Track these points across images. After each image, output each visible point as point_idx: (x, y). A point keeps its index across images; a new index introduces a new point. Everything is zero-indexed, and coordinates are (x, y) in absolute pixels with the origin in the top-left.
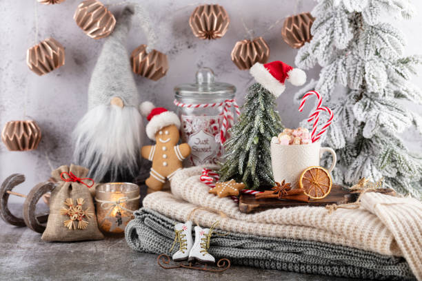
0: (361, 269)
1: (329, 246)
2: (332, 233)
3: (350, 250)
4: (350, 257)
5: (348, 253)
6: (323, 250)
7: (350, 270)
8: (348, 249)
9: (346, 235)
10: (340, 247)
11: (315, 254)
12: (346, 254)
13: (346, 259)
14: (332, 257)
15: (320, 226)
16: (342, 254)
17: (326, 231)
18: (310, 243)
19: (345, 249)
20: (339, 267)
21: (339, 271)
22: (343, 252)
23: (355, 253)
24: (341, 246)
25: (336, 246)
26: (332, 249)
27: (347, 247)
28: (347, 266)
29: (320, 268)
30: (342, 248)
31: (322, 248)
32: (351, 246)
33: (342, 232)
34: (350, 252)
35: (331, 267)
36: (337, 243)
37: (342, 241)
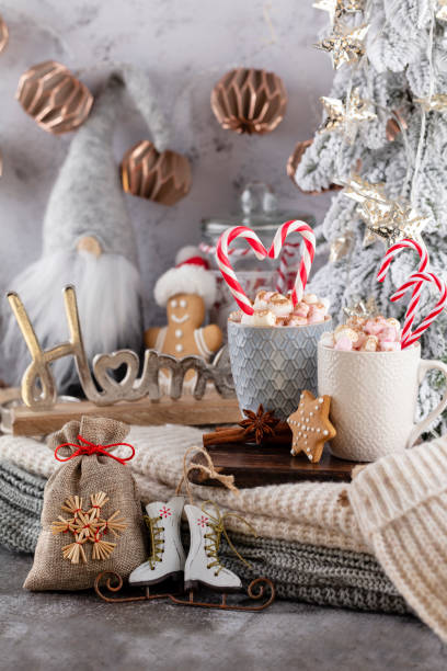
0: (379, 595)
1: (314, 549)
2: (320, 527)
3: (356, 557)
4: (354, 571)
5: (352, 563)
6: (302, 556)
7: (357, 596)
8: (351, 556)
9: (345, 530)
10: (335, 553)
11: (288, 565)
12: (349, 566)
13: (348, 575)
14: (320, 570)
15: (297, 515)
16: (342, 566)
17: (307, 524)
18: (278, 543)
19: (346, 555)
20: (337, 589)
21: (338, 596)
22: (341, 561)
23: (366, 563)
24: (338, 549)
25: (328, 549)
26: (321, 555)
27: (350, 552)
28: (351, 589)
29: (301, 590)
30: (340, 554)
31: (300, 553)
32: (357, 550)
33: (337, 525)
34: (356, 561)
35: (321, 588)
36: (329, 545)
37: (339, 542)
